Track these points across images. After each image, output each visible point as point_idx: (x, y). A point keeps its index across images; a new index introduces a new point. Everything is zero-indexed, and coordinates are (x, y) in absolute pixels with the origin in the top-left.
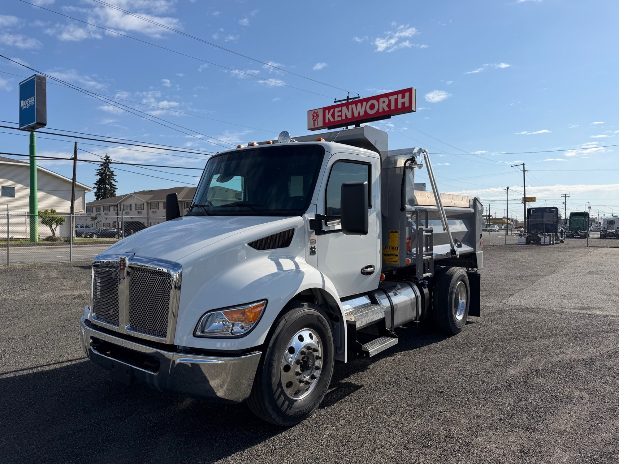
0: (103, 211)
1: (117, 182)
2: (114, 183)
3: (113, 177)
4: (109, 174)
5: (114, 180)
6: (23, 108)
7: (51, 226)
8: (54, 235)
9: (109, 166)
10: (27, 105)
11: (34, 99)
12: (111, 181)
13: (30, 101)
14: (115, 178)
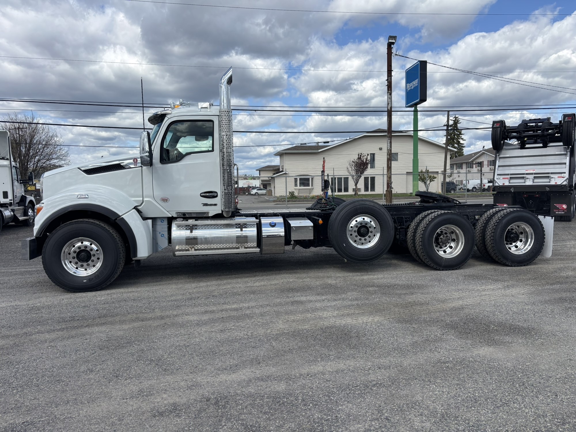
0: (456, 169)
1: (465, 140)
2: (461, 141)
3: (461, 136)
4: (457, 134)
5: (462, 139)
6: (409, 89)
7: (425, 183)
8: (428, 190)
9: (458, 126)
10: (412, 87)
11: (418, 81)
12: (459, 140)
13: (414, 84)
14: (463, 136)
